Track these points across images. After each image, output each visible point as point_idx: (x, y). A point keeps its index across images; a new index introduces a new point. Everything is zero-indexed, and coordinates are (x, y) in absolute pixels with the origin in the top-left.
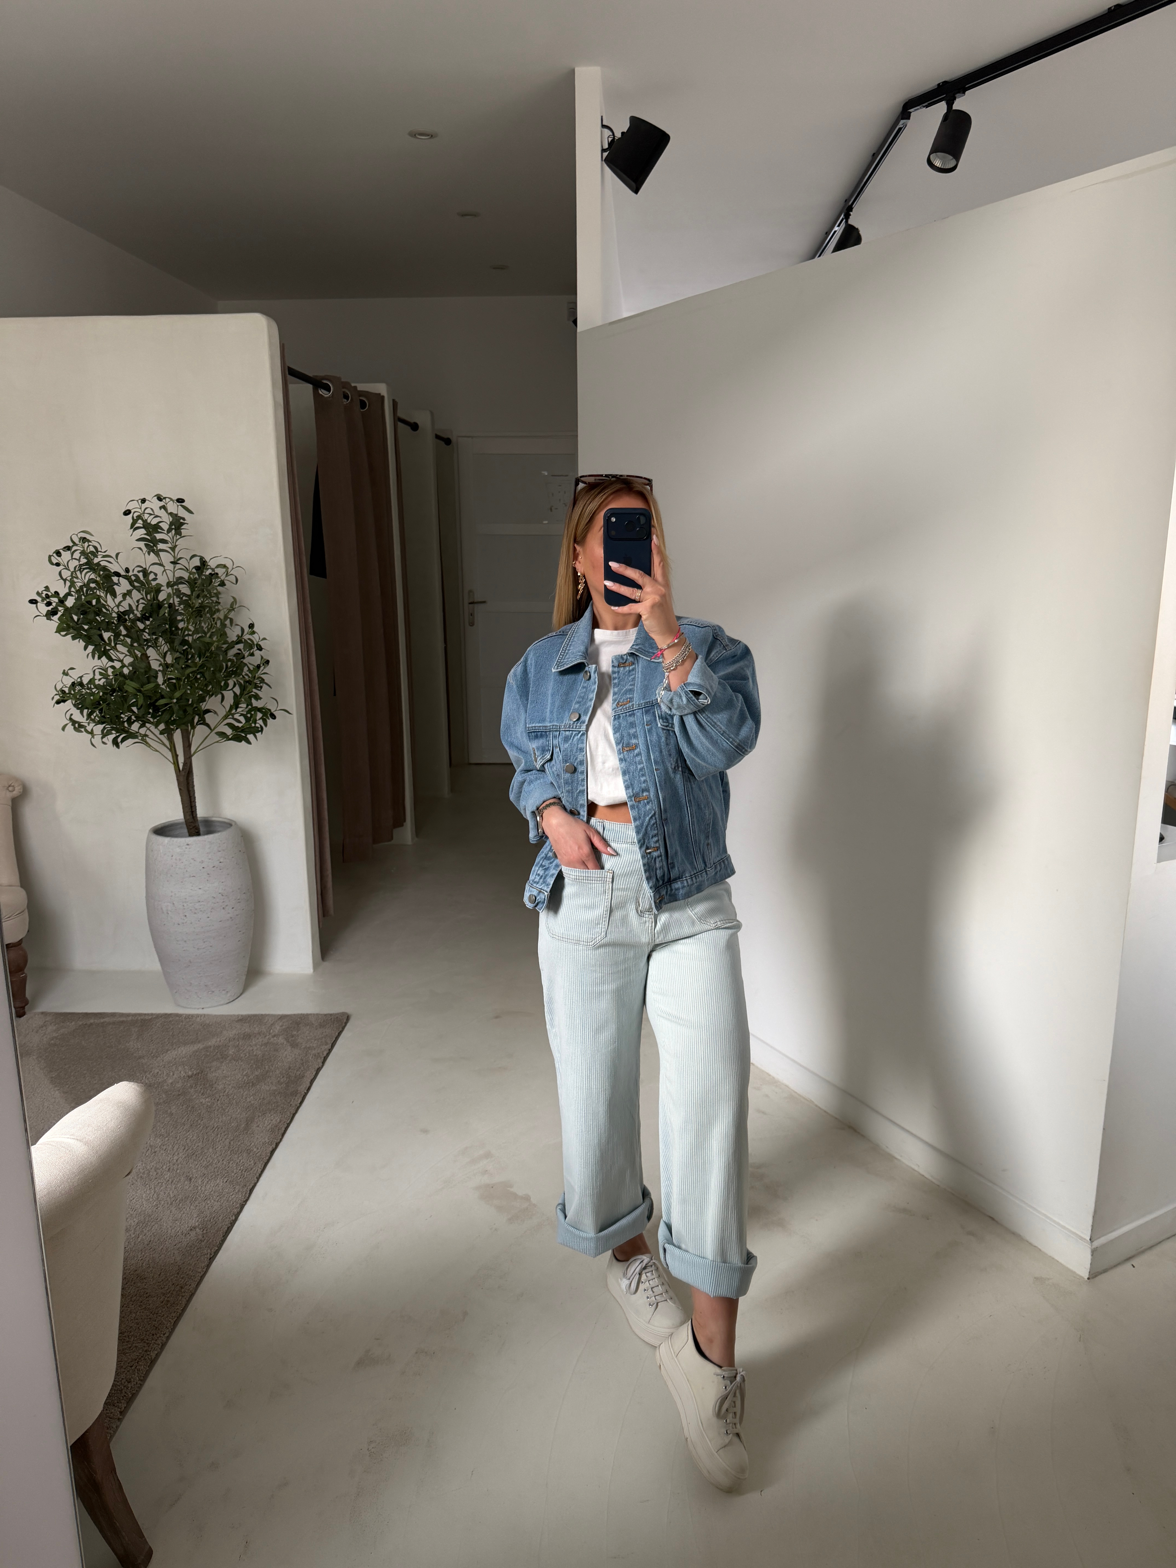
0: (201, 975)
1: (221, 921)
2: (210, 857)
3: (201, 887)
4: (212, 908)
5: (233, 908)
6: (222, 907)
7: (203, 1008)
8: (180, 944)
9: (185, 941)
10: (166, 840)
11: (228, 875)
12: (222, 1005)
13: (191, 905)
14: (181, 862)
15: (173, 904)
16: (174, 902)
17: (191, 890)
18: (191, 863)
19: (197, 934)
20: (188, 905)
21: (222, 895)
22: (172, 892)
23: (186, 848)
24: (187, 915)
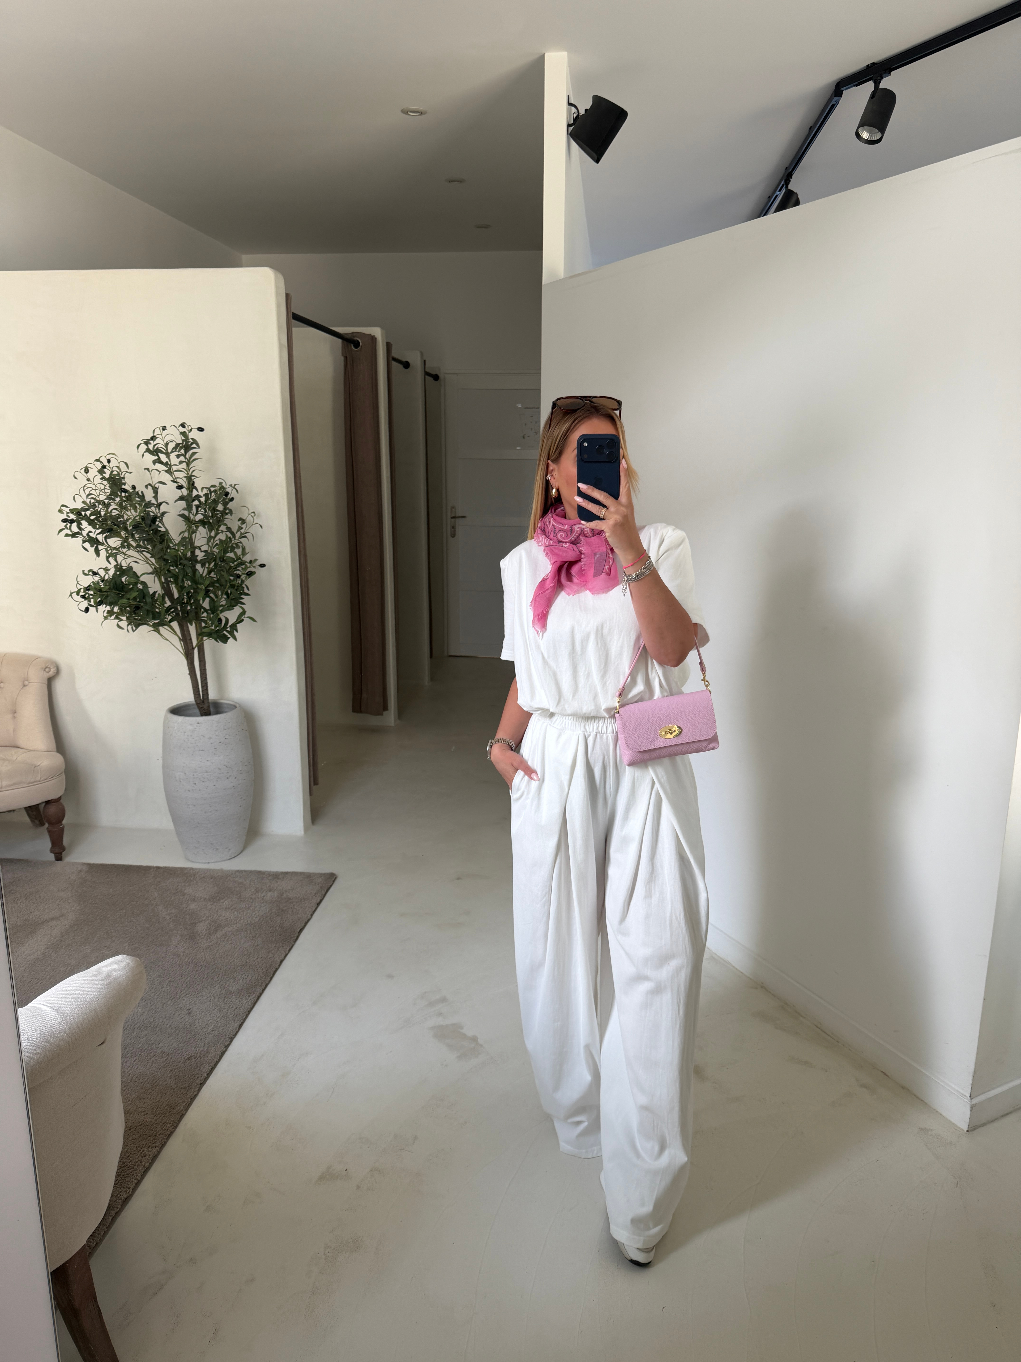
0: (207, 835)
2: (217, 734)
3: (209, 759)
4: (218, 778)
5: (235, 778)
6: (227, 777)
7: (207, 864)
8: (189, 808)
9: (195, 806)
10: (180, 719)
11: (232, 749)
12: (224, 861)
13: (200, 774)
14: (192, 738)
15: (185, 773)
17: (201, 762)
18: (200, 739)
19: (205, 800)
20: (197, 775)
21: (227, 767)
22: (184, 763)
23: (197, 726)
24: (197, 783)
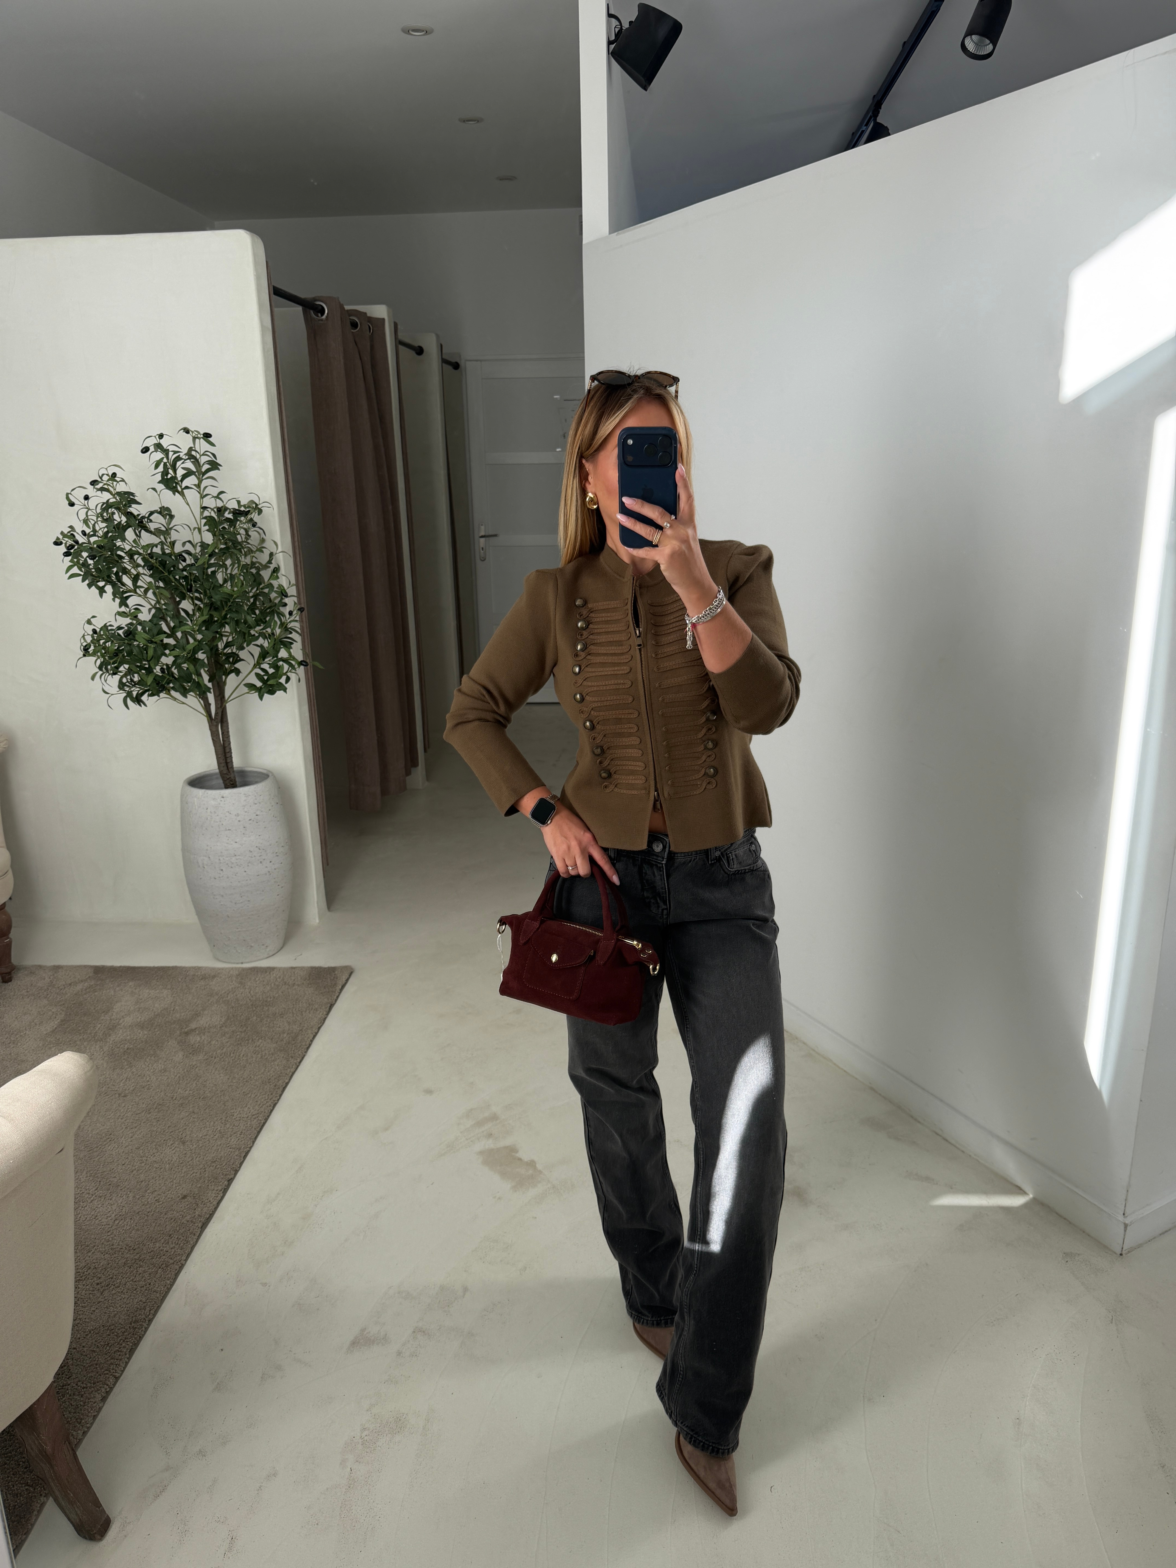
0: (239, 930)
1: (258, 875)
2: (246, 810)
3: (237, 840)
4: (249, 862)
5: (271, 862)
6: (260, 861)
7: (242, 963)
8: (217, 899)
9: (222, 896)
10: (200, 792)
11: (265, 828)
12: (262, 959)
13: (227, 859)
14: (216, 815)
15: (209, 858)
16: (210, 856)
17: (227, 843)
18: (226, 816)
19: (234, 889)
20: (223, 859)
21: (260, 849)
22: (207, 846)
23: (221, 801)
24: (224, 869)
